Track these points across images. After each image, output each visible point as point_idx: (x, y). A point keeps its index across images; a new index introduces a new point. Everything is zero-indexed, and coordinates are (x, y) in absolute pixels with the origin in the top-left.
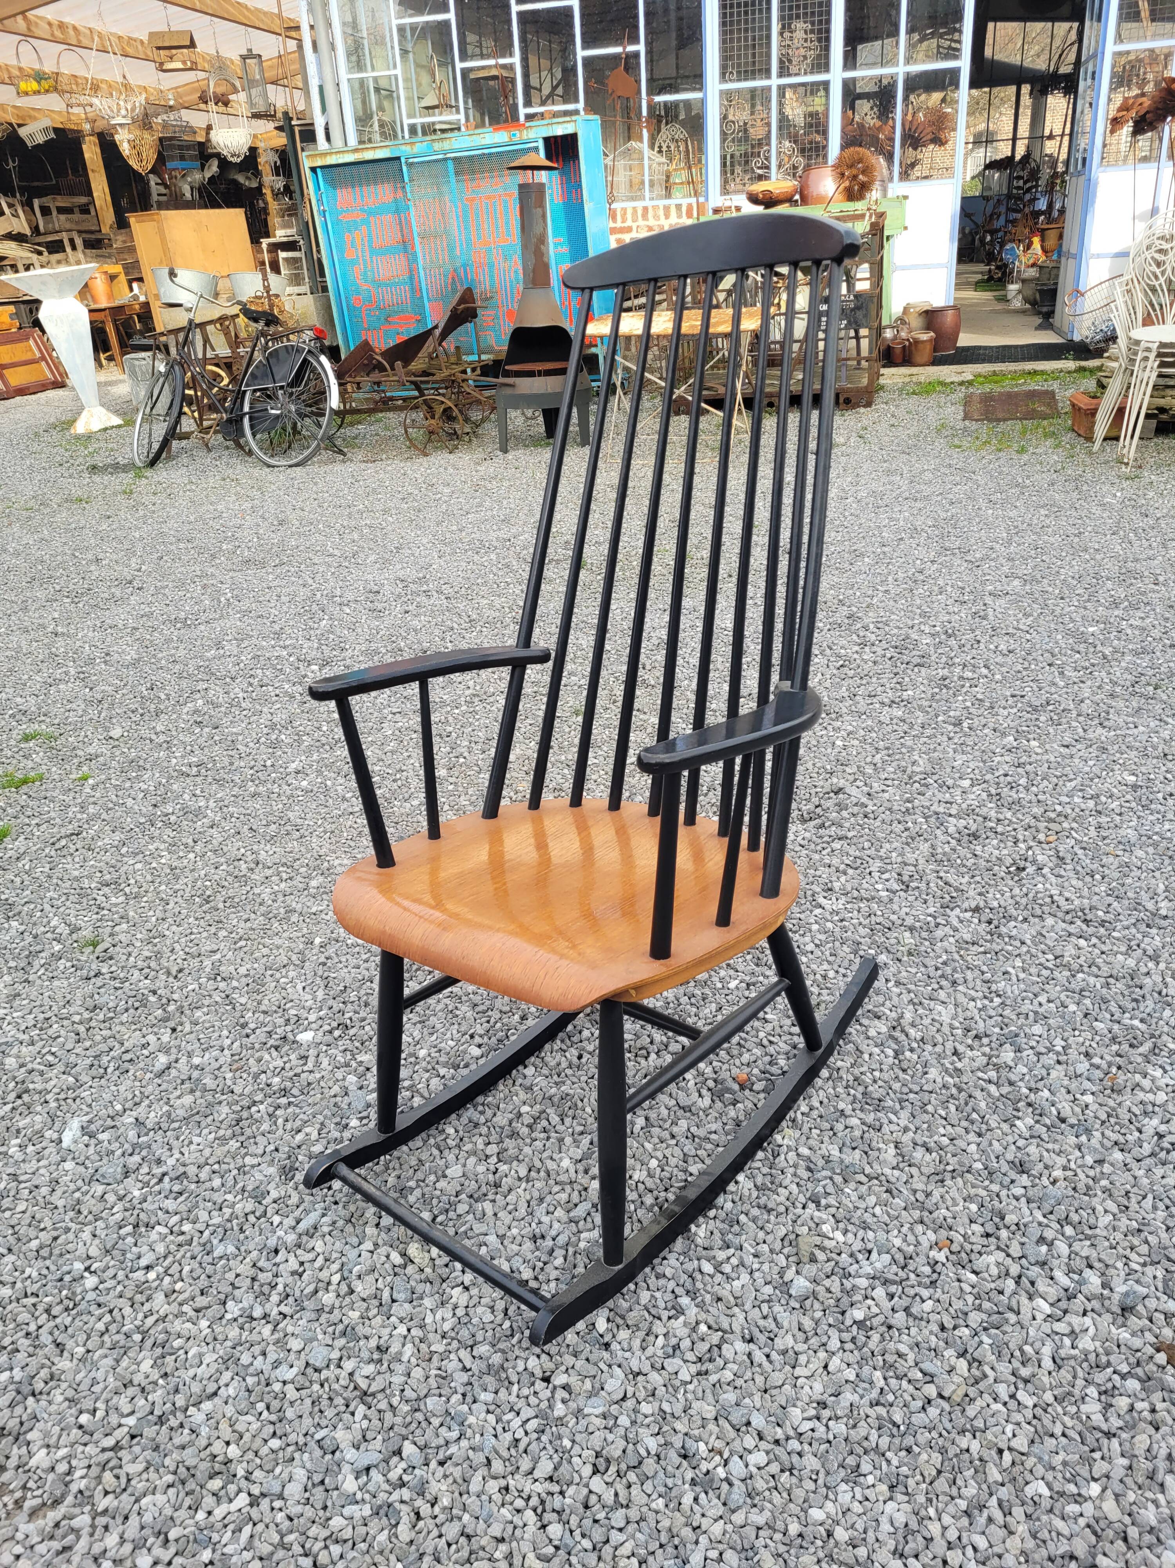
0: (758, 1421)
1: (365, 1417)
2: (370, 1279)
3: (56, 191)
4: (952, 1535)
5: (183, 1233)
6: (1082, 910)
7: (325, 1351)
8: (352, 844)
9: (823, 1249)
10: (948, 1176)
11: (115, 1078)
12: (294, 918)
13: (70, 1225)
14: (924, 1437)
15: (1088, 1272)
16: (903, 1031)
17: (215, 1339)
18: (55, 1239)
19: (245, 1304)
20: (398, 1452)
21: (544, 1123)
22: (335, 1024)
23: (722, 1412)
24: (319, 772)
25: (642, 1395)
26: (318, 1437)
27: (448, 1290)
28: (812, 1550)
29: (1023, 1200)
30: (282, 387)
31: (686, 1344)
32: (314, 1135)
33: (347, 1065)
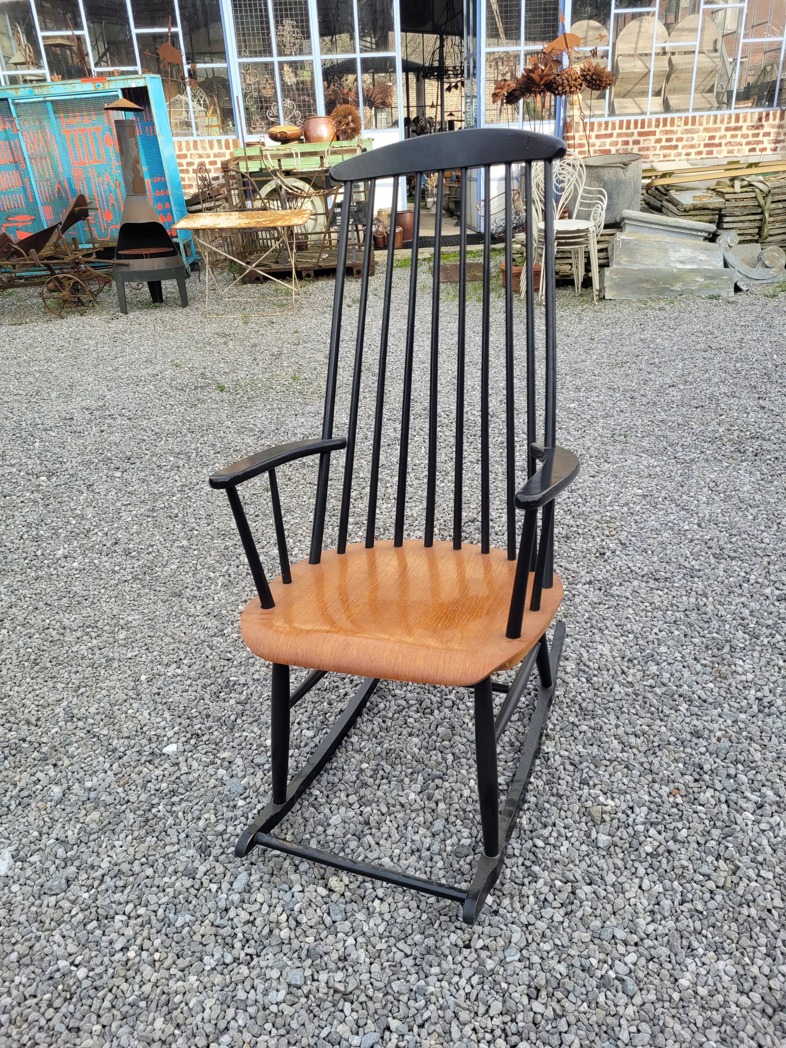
0: (621, 934)
1: (353, 1010)
2: (310, 911)
4: (766, 970)
5: (139, 916)
6: (652, 573)
7: (300, 971)
8: (136, 603)
9: (605, 812)
10: (657, 749)
11: (20, 812)
12: (115, 664)
13: (39, 933)
14: (720, 915)
15: (764, 790)
16: (585, 665)
17: (205, 988)
18: (31, 948)
19: (217, 956)
20: (388, 1028)
21: (381, 772)
22: (189, 735)
23: (595, 935)
24: (84, 555)
25: (538, 939)
26: (323, 1035)
27: (370, 904)
28: (691, 1006)
29: (708, 754)
31: (550, 897)
32: (213, 819)
33: (213, 763)
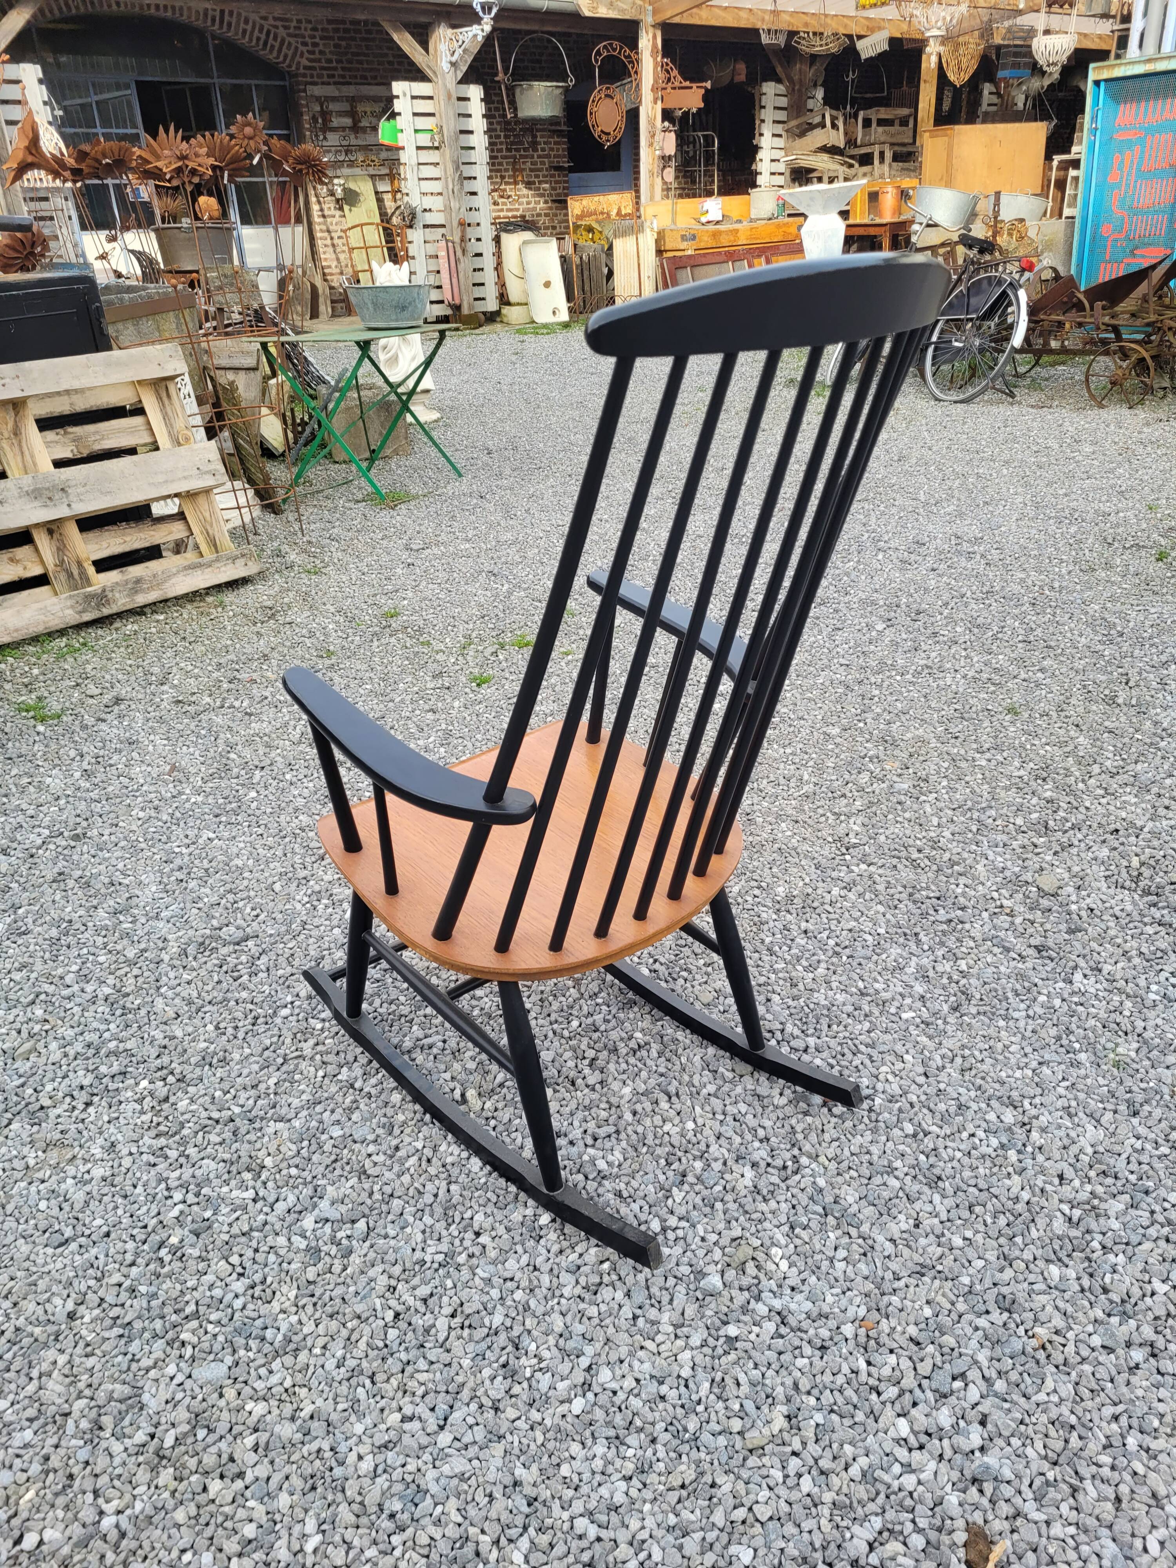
1: (353, 1187)
3: (885, 103)
7: (368, 1131)
9: (758, 1265)
19: (351, 1075)
20: (353, 1222)
25: (525, 1284)
26: (319, 1183)
30: (971, 320)
